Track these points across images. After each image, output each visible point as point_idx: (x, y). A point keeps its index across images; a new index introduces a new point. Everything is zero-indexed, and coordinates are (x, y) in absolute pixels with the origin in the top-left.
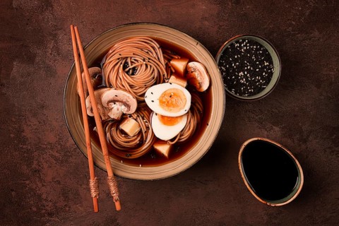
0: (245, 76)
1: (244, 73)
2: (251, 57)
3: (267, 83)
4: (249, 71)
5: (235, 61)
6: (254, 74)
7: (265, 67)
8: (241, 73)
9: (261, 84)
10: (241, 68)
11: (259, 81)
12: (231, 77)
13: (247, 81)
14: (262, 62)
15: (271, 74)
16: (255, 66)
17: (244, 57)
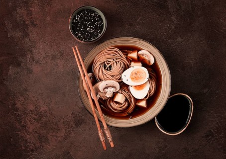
0: (90, 28)
2: (84, 19)
3: (102, 21)
4: (90, 25)
5: (80, 27)
6: (93, 24)
7: (94, 16)
8: (88, 29)
9: (100, 24)
10: (86, 27)
11: (98, 24)
12: (86, 35)
13: (93, 29)
14: (91, 16)
15: (100, 16)
16: (90, 20)
17: (82, 22)
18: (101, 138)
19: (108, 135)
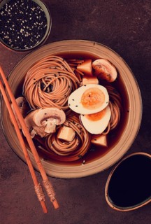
0: (26, 30)
1: (23, 28)
2: (18, 13)
3: (45, 22)
4: (25, 24)
5: (10, 25)
6: (30, 23)
7: (34, 12)
9: (42, 26)
10: (18, 27)
11: (38, 25)
12: (17, 39)
13: (30, 32)
14: (29, 11)
15: (43, 14)
16: (26, 17)
17: (14, 18)
18: (39, 196)
19: (50, 191)
